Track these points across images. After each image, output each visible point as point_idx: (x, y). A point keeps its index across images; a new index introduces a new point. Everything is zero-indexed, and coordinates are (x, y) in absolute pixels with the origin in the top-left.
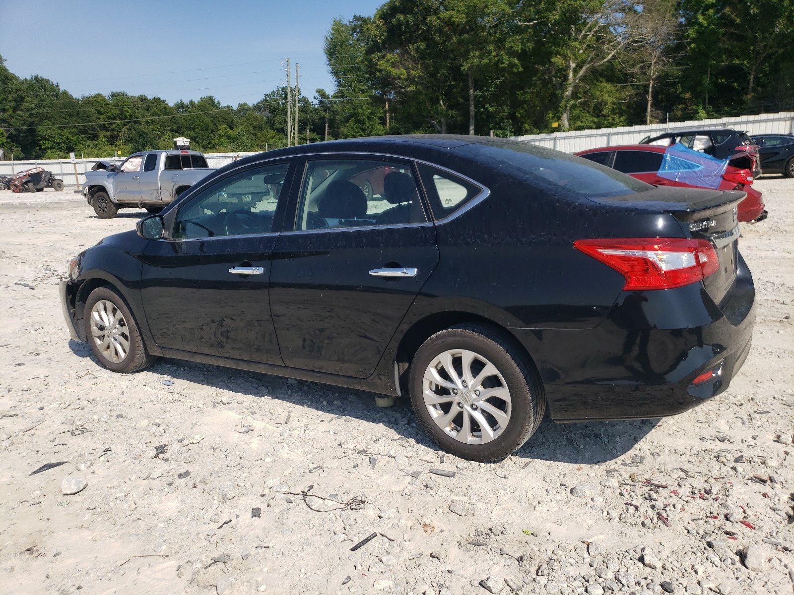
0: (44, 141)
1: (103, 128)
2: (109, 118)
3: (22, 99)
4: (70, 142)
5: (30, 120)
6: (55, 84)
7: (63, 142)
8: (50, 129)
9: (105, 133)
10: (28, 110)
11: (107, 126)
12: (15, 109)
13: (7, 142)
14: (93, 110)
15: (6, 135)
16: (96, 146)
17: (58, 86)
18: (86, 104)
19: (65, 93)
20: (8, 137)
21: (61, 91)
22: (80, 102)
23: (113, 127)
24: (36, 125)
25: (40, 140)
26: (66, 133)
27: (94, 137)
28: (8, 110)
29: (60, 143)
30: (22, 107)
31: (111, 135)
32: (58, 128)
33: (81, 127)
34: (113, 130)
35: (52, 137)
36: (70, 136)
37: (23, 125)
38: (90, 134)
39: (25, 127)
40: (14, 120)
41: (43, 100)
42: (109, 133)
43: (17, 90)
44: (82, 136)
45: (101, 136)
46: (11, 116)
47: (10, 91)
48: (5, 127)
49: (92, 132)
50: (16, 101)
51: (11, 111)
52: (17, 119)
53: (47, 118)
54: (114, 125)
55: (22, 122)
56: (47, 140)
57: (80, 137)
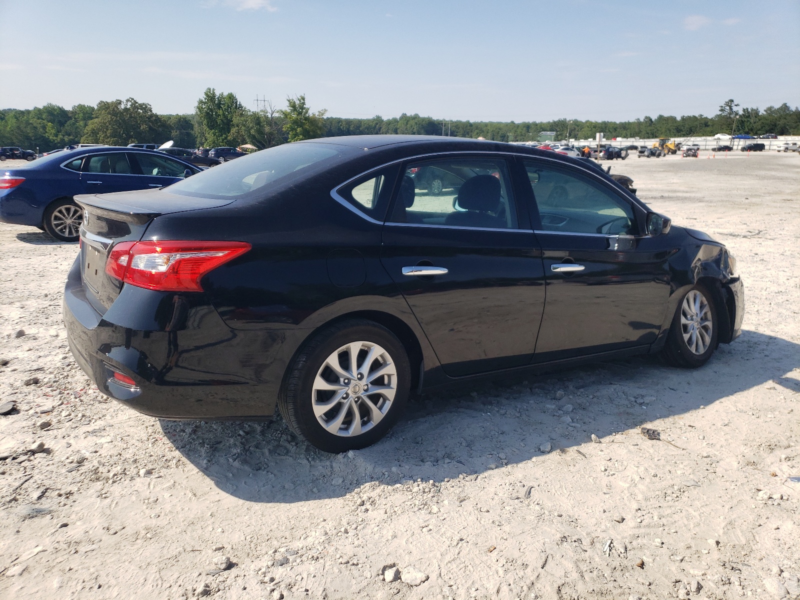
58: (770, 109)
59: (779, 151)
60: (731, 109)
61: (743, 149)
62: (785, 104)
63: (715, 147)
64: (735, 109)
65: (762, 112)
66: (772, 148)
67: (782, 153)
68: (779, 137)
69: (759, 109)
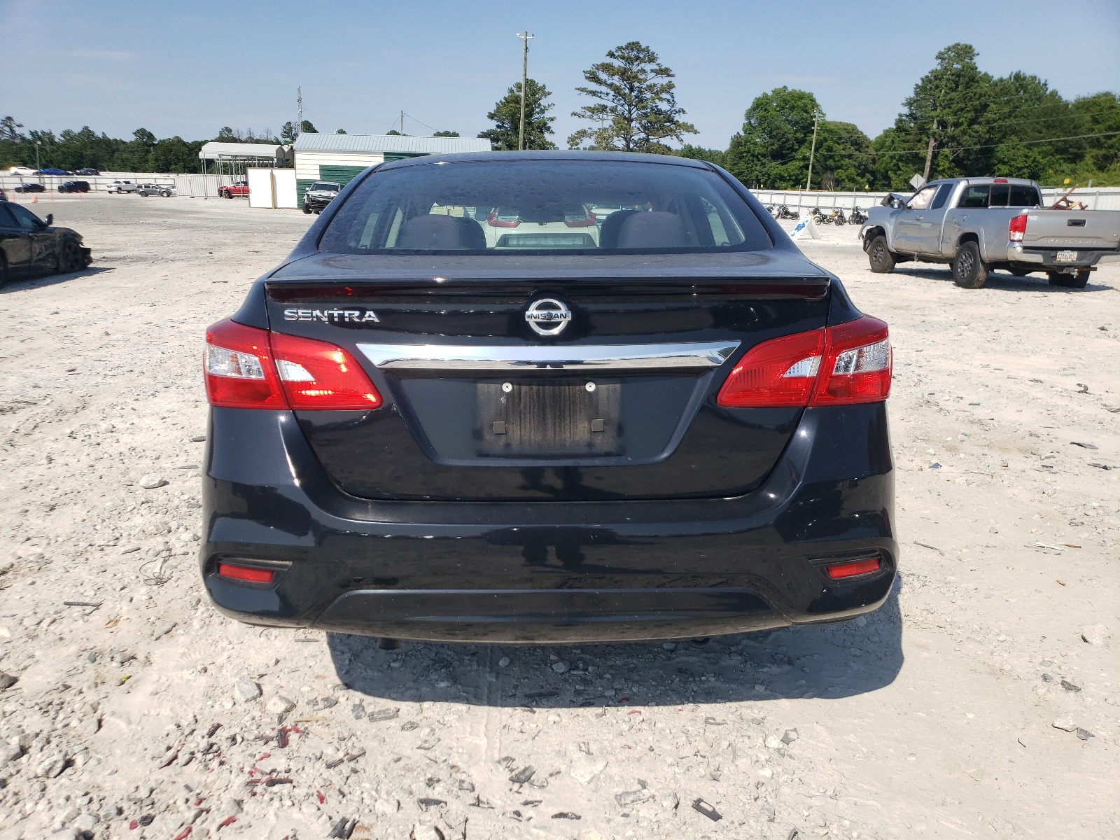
0: (1000, 166)
1: (1096, 144)
2: (1110, 128)
3: (985, 107)
4: (1036, 166)
5: (987, 136)
6: (1043, 82)
7: (1027, 167)
8: (1013, 149)
9: (1095, 152)
10: (988, 122)
11: (1103, 140)
12: (972, 122)
13: (949, 168)
14: (1088, 118)
15: (951, 158)
16: (1073, 171)
17: (1045, 85)
18: (1078, 109)
19: (1054, 94)
20: (953, 161)
21: (1048, 92)
22: (1070, 106)
23: (1110, 142)
24: (997, 143)
25: (996, 165)
26: (1035, 153)
27: (1077, 158)
28: (962, 124)
29: (1022, 168)
30: (981, 119)
31: (1104, 155)
32: (1025, 147)
33: (1060, 144)
34: (1111, 147)
35: (1013, 160)
36: (1039, 158)
37: (975, 144)
38: (1071, 154)
39: (978, 147)
40: (966, 137)
41: (1017, 107)
42: (1103, 152)
43: (981, 95)
44: (1058, 157)
45: (1088, 157)
46: (964, 133)
47: (971, 97)
48: (952, 147)
49: (1075, 150)
50: (976, 111)
51: (965, 126)
52: (970, 136)
53: (1015, 132)
54: (1114, 140)
55: (975, 140)
56: (1004, 163)
57: (1053, 159)
58: (67, 134)
59: (110, 192)
60: (12, 130)
61: (61, 189)
62: (86, 128)
63: (20, 186)
64: (18, 131)
65: (58, 138)
66: (99, 187)
67: (115, 195)
68: (101, 173)
69: (54, 133)
